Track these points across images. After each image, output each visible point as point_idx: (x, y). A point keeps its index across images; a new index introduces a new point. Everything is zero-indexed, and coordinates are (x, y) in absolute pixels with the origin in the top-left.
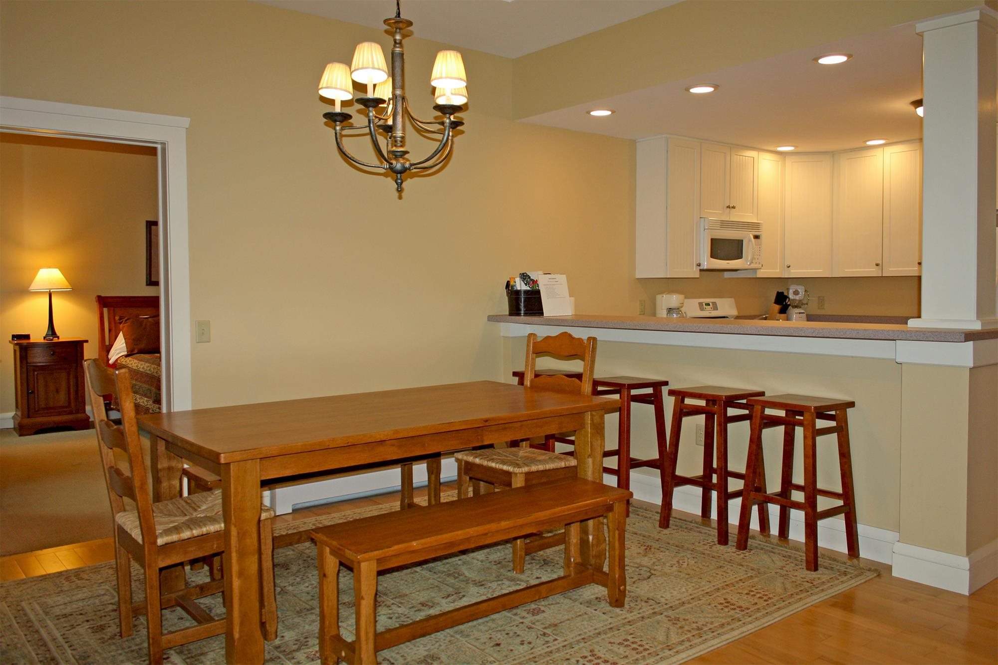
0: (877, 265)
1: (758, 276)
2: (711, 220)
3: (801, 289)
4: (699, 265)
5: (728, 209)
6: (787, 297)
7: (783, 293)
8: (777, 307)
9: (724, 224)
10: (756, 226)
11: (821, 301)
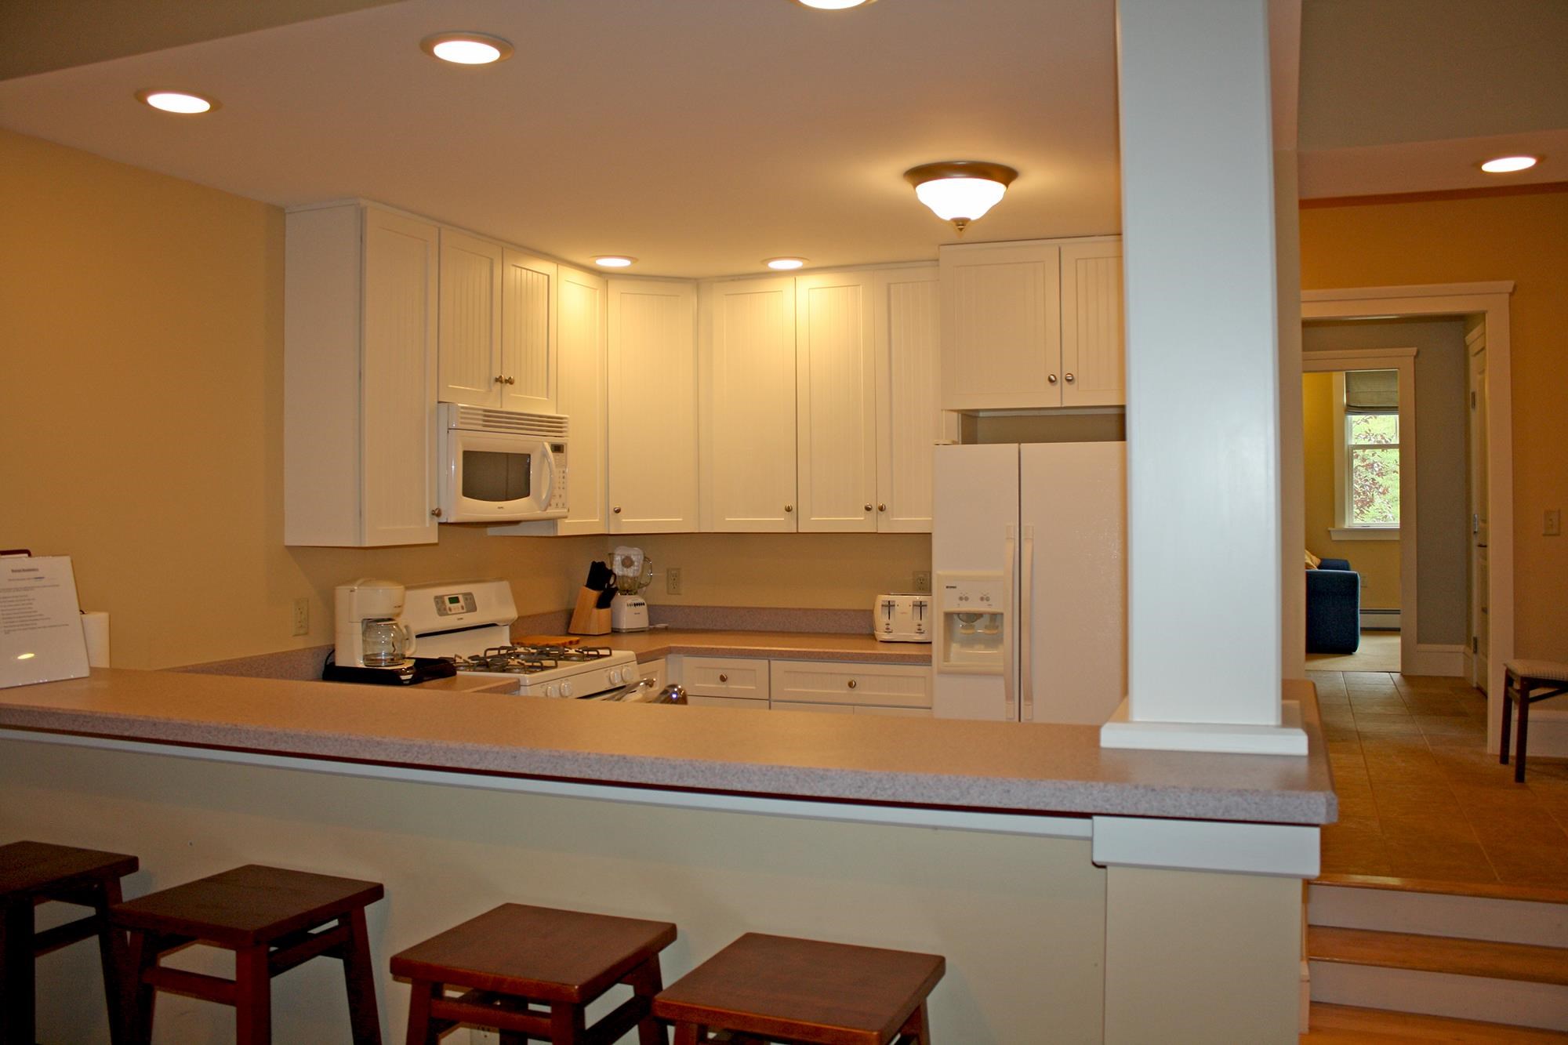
0: (788, 510)
1: (559, 535)
2: (462, 408)
3: (636, 555)
4: (437, 513)
5: (499, 383)
6: (611, 573)
7: (602, 564)
8: (593, 595)
9: (494, 419)
10: (554, 424)
11: (674, 580)
